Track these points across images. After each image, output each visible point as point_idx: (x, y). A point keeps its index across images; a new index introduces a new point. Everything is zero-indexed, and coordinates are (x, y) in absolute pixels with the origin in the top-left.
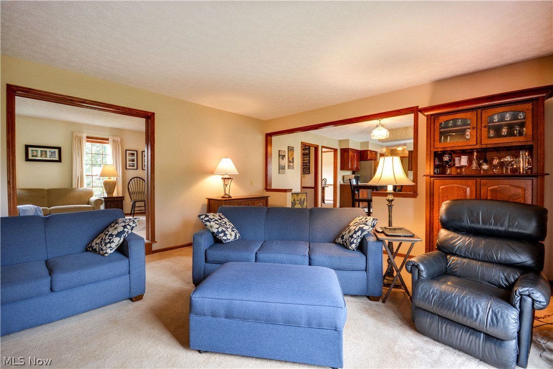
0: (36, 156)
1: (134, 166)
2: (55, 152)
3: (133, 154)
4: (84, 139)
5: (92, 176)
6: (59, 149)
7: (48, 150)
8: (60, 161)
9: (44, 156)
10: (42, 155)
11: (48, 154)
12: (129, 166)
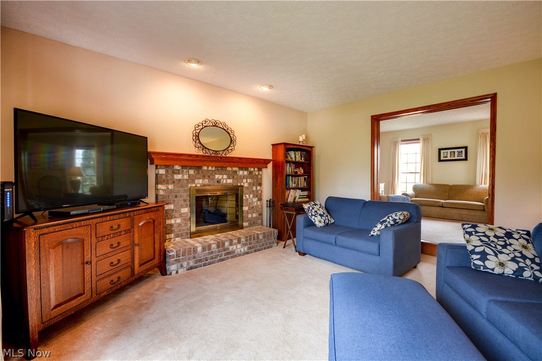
2: (462, 151)
6: (466, 148)
8: (466, 159)
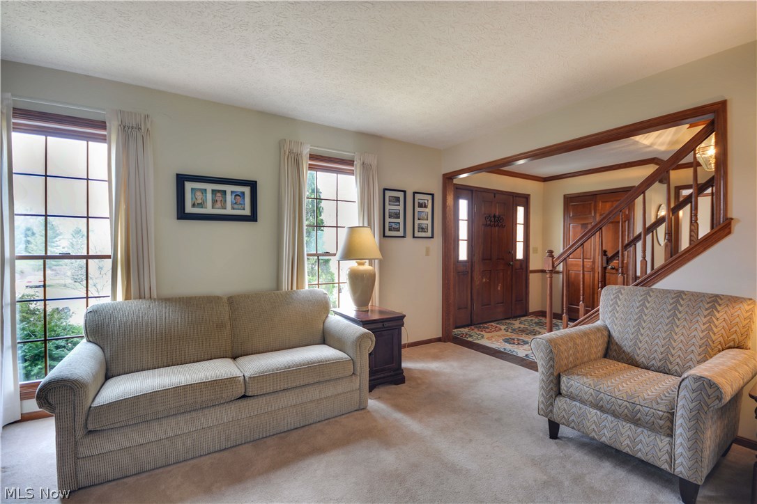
0: (201, 205)
1: (398, 230)
2: (243, 193)
3: (398, 199)
4: (306, 162)
5: (318, 255)
6: (253, 185)
7: (229, 189)
8: (253, 217)
9: (219, 205)
10: (214, 202)
11: (229, 198)
12: (390, 230)
